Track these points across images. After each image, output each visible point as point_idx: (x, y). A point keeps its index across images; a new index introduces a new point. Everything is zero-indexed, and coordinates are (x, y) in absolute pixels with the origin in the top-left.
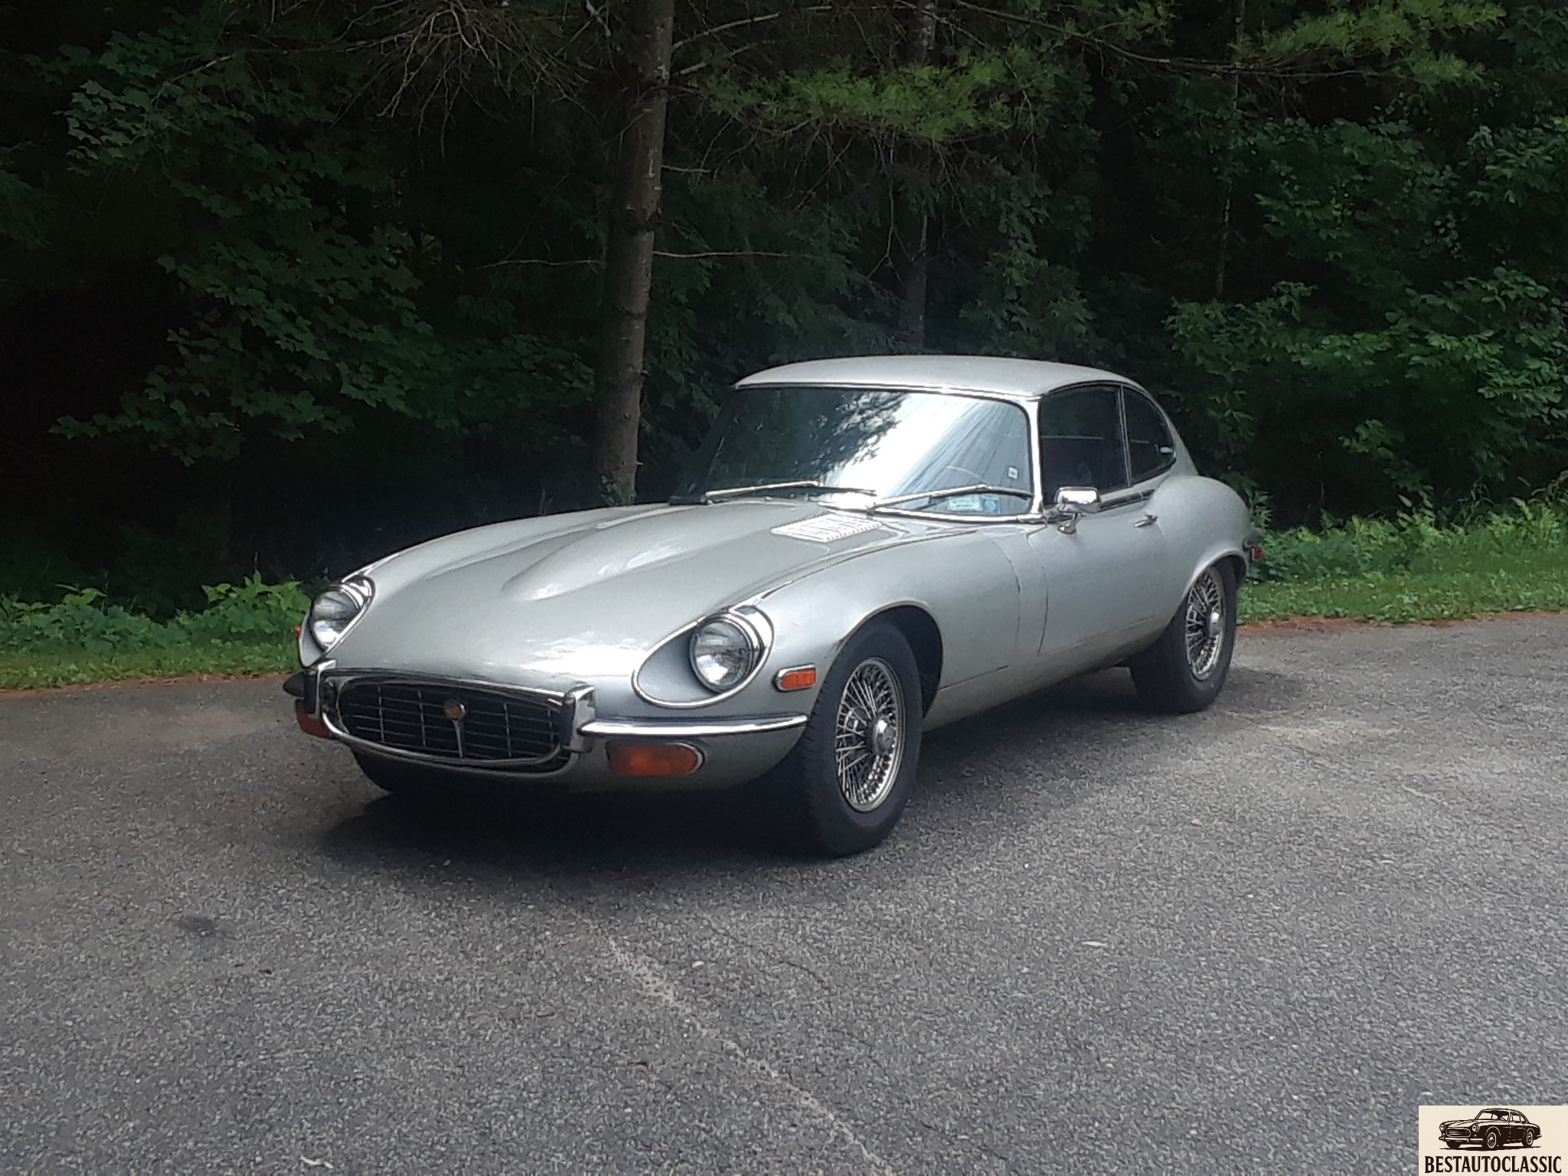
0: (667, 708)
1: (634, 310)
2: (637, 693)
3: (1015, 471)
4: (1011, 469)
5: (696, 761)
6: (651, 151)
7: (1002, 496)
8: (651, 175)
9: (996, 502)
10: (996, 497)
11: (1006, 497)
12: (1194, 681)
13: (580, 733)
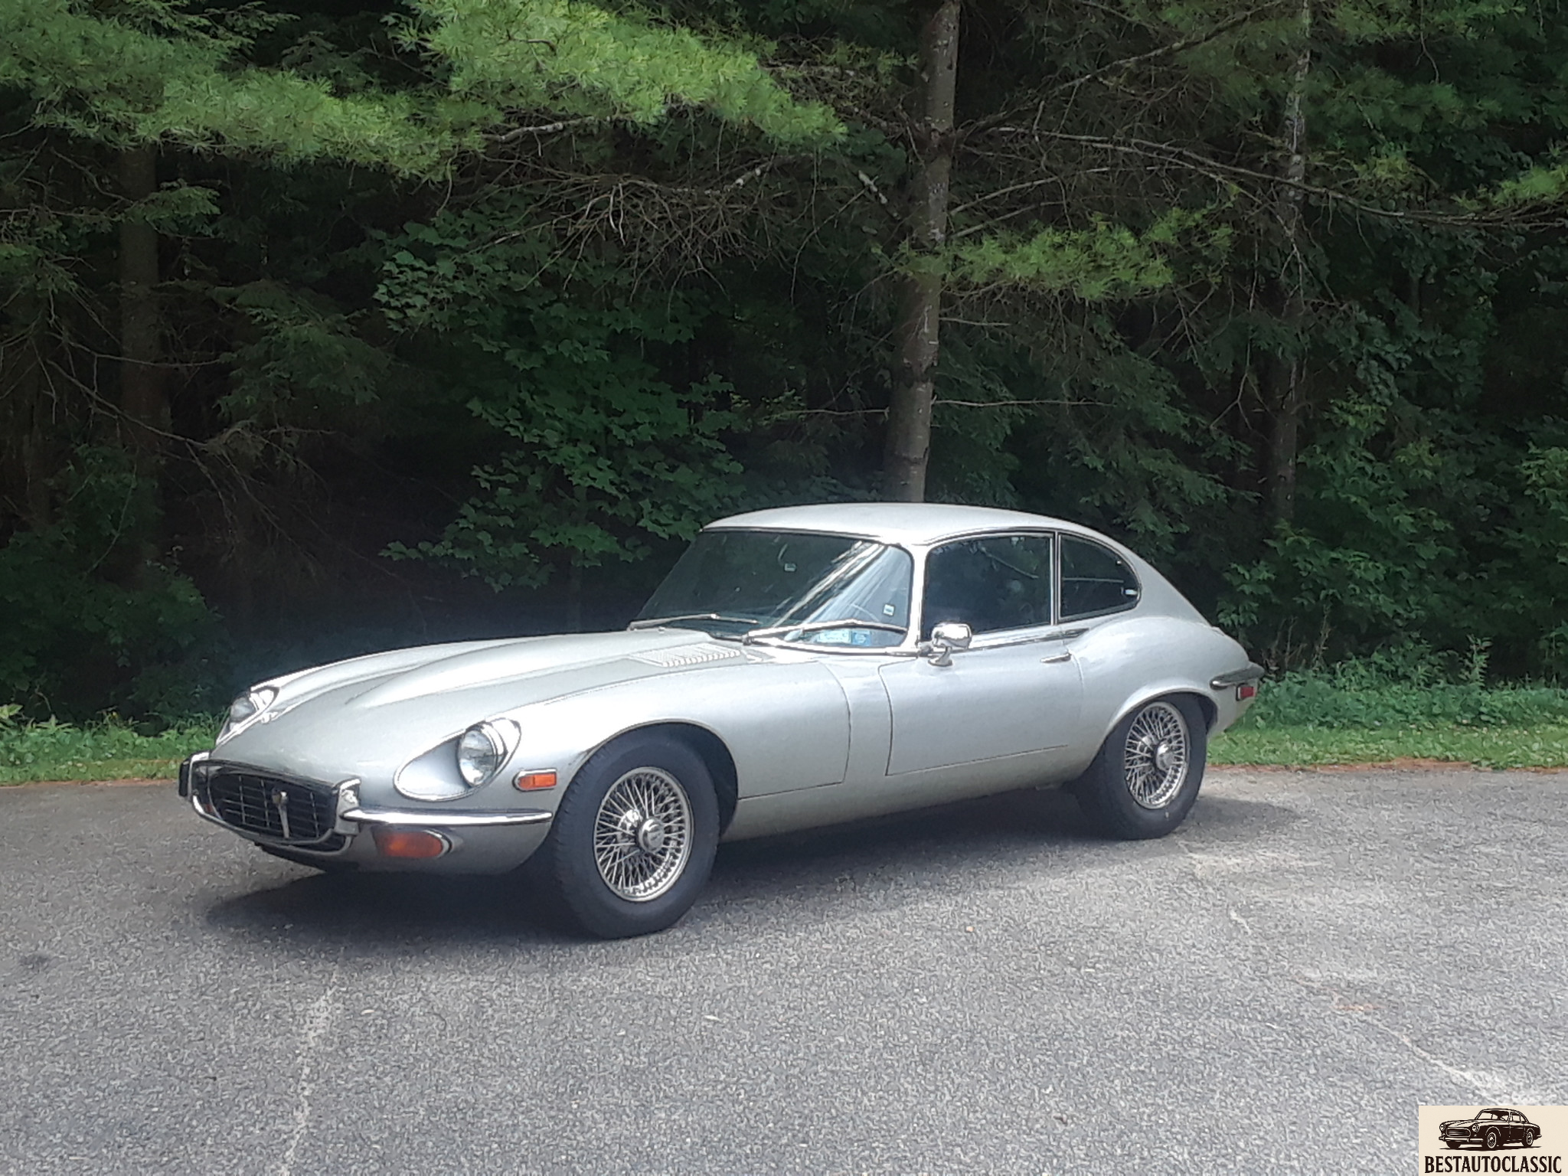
0: (418, 800)
1: (913, 456)
2: (395, 787)
3: (892, 608)
4: (887, 607)
5: (442, 847)
6: (926, 309)
7: (873, 631)
8: (926, 330)
9: (865, 636)
10: (867, 632)
11: (877, 631)
12: (1141, 811)
13: (343, 818)
